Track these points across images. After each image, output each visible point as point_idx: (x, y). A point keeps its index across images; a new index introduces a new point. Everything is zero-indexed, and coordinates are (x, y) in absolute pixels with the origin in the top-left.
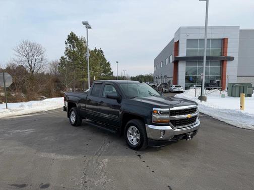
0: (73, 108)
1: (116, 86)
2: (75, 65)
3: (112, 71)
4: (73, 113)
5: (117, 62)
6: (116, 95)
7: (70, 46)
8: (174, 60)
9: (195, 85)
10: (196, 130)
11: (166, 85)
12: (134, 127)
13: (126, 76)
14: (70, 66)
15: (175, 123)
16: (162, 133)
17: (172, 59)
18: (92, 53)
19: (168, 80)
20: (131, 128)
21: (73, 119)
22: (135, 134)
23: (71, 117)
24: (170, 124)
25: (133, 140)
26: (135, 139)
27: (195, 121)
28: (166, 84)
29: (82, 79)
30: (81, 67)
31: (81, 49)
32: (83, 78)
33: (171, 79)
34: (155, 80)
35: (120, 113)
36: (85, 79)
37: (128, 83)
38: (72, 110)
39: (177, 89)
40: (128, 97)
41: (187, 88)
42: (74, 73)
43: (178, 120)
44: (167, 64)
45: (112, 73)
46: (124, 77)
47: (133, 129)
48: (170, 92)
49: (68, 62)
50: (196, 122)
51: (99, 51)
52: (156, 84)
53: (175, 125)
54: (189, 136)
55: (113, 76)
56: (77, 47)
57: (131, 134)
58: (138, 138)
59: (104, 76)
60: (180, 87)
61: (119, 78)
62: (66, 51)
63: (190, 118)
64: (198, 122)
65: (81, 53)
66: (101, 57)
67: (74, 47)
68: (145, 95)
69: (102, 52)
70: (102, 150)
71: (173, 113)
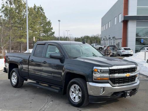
0: (14, 69)
1: (59, 46)
2: (12, 23)
3: (53, 31)
4: (14, 74)
5: (59, 21)
6: (59, 55)
7: (7, 2)
8: (123, 19)
9: (146, 48)
10: (135, 89)
11: (114, 48)
12: (76, 85)
13: (69, 36)
14: (7, 25)
15: (114, 81)
16: (102, 90)
17: (121, 18)
18: (30, 10)
19: (117, 42)
20: (73, 87)
21: (14, 80)
22: (77, 92)
23: (12, 78)
24: (110, 81)
25: (75, 98)
26: (77, 97)
27: (134, 80)
28: (114, 46)
29: (19, 40)
30: (19, 26)
31: (19, 6)
32: (20, 38)
33: (121, 41)
34: (102, 42)
35: (63, 74)
36: (23, 40)
37: (70, 44)
38: (14, 71)
39: (126, 52)
40: (70, 57)
41: (137, 51)
42: (11, 32)
43: (117, 79)
44: (115, 23)
45: (54, 33)
46: (67, 38)
47: (75, 87)
48: (119, 55)
49: (4, 20)
50: (136, 81)
51: (38, 8)
52: (103, 47)
53: (114, 83)
54: (128, 94)
55: (54, 37)
56: (15, 3)
57: (73, 92)
58: (80, 95)
59: (44, 36)
60: (129, 49)
61: (61, 39)
62: (2, 8)
63: (129, 77)
64: (137, 82)
65: (19, 11)
66: (41, 14)
67: (11, 4)
68: (87, 56)
69: (42, 10)
70: (45, 107)
71: (112, 72)
